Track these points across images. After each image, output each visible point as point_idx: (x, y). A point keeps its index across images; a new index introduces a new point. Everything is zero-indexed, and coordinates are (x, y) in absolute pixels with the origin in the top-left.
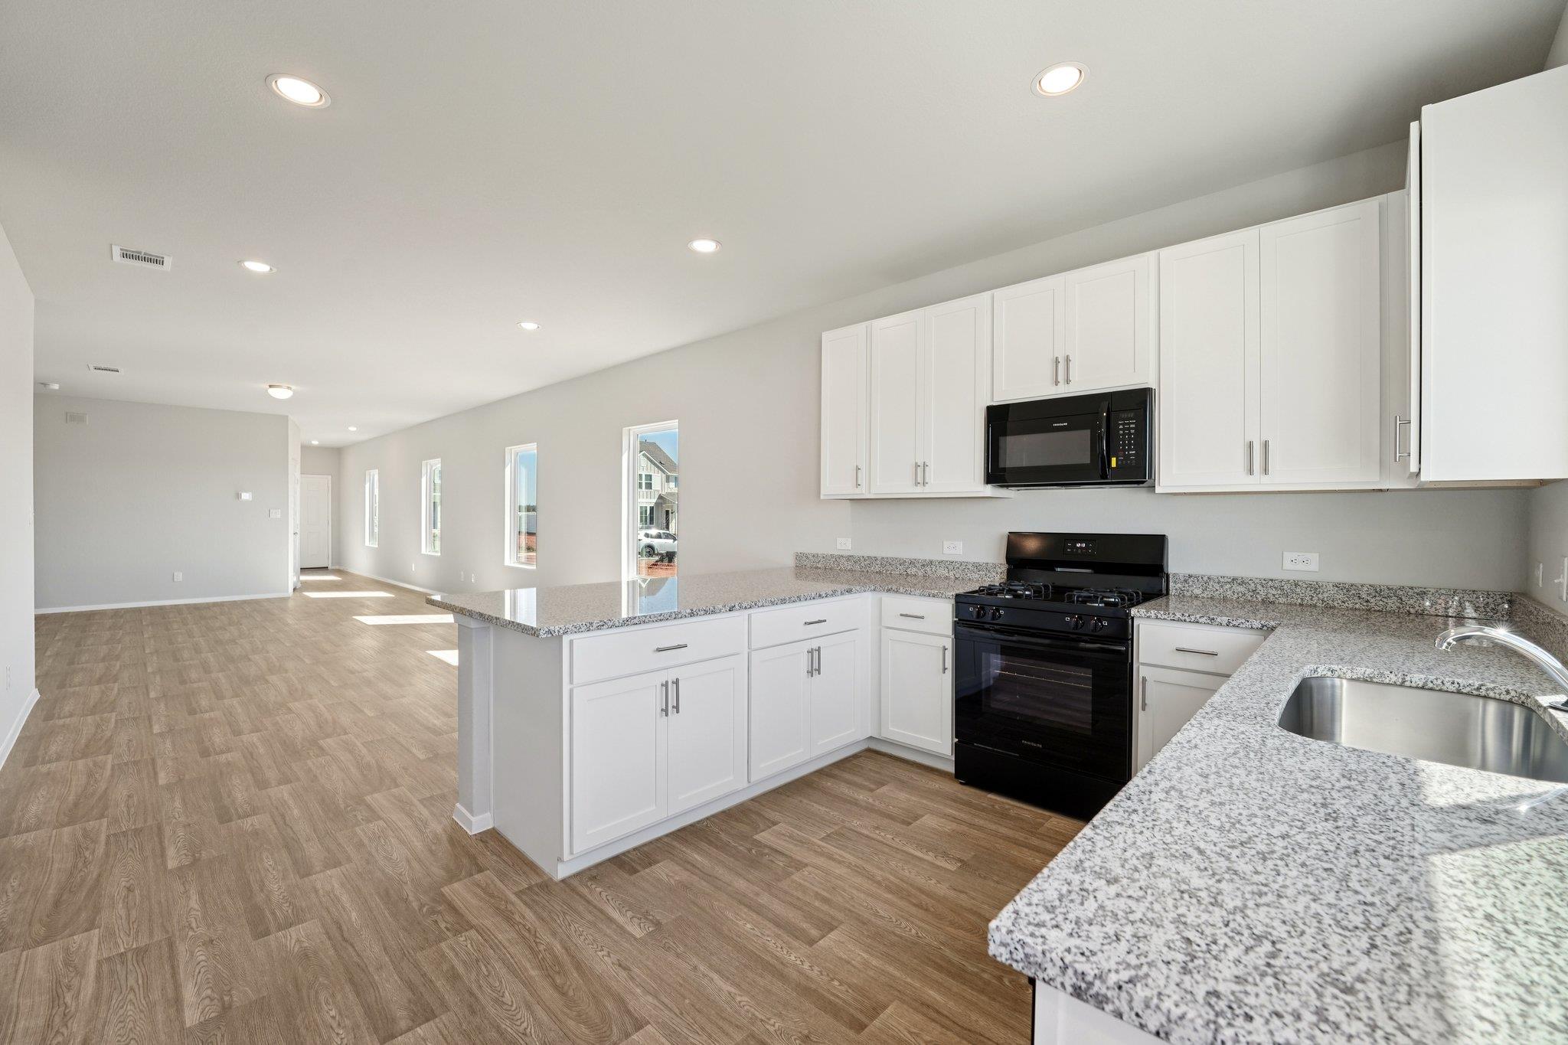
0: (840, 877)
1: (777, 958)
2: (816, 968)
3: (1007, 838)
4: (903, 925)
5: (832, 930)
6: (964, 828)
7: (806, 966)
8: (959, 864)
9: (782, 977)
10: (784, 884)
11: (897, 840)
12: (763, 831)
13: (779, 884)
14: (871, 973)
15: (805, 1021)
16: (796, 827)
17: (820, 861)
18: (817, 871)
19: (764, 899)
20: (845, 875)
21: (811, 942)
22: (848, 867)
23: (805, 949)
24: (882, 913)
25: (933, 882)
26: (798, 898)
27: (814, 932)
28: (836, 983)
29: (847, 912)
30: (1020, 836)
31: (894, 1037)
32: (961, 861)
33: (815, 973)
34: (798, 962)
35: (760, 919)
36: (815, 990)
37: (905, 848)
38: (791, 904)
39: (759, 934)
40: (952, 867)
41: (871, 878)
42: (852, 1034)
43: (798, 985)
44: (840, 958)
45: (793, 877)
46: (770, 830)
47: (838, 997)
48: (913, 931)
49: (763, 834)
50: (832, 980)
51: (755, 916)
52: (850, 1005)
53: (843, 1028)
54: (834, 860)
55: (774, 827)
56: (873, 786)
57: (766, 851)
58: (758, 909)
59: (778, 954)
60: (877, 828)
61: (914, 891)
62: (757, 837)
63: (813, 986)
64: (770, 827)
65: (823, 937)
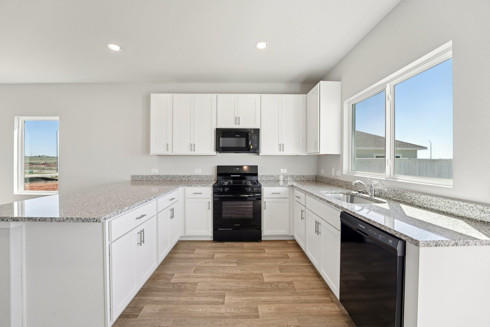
0: (210, 281)
1: (219, 313)
2: (232, 309)
3: (240, 253)
4: (240, 286)
5: (225, 297)
6: (227, 254)
7: (229, 310)
8: (236, 264)
9: (226, 317)
10: (197, 292)
11: (215, 264)
12: (172, 279)
13: (196, 292)
14: (246, 302)
15: (245, 324)
16: (181, 273)
17: (200, 279)
18: (202, 283)
19: (196, 299)
20: (212, 280)
21: (223, 303)
22: (210, 277)
23: (223, 306)
24: (232, 285)
25: (235, 271)
26: (206, 293)
27: (221, 300)
28: (241, 310)
29: (223, 290)
30: (241, 251)
31: (267, 313)
32: (236, 263)
33: (233, 311)
34: (225, 311)
35: (201, 306)
36: (238, 315)
37: (219, 265)
38: (205, 296)
39: (206, 310)
40: (236, 265)
41: (219, 277)
42: (258, 319)
43: (232, 317)
44: (235, 303)
45: (197, 288)
46: (173, 278)
47: (245, 313)
48: (244, 286)
49: (172, 280)
50: (239, 310)
51: (199, 306)
52: (250, 313)
53: (255, 320)
54: (204, 277)
55: (174, 276)
56: (192, 251)
57: (180, 284)
58: (197, 303)
59: (218, 312)
60: (206, 263)
61: (233, 276)
62: (171, 282)
63: (236, 314)
64: (173, 277)
65: (224, 300)
